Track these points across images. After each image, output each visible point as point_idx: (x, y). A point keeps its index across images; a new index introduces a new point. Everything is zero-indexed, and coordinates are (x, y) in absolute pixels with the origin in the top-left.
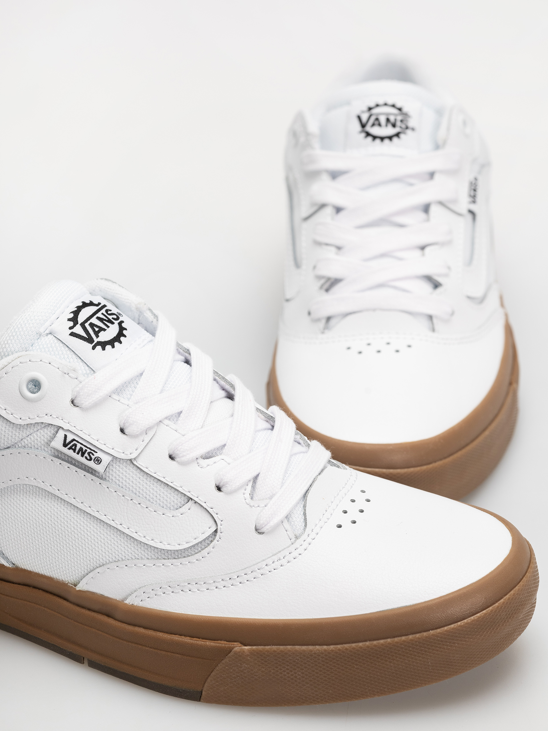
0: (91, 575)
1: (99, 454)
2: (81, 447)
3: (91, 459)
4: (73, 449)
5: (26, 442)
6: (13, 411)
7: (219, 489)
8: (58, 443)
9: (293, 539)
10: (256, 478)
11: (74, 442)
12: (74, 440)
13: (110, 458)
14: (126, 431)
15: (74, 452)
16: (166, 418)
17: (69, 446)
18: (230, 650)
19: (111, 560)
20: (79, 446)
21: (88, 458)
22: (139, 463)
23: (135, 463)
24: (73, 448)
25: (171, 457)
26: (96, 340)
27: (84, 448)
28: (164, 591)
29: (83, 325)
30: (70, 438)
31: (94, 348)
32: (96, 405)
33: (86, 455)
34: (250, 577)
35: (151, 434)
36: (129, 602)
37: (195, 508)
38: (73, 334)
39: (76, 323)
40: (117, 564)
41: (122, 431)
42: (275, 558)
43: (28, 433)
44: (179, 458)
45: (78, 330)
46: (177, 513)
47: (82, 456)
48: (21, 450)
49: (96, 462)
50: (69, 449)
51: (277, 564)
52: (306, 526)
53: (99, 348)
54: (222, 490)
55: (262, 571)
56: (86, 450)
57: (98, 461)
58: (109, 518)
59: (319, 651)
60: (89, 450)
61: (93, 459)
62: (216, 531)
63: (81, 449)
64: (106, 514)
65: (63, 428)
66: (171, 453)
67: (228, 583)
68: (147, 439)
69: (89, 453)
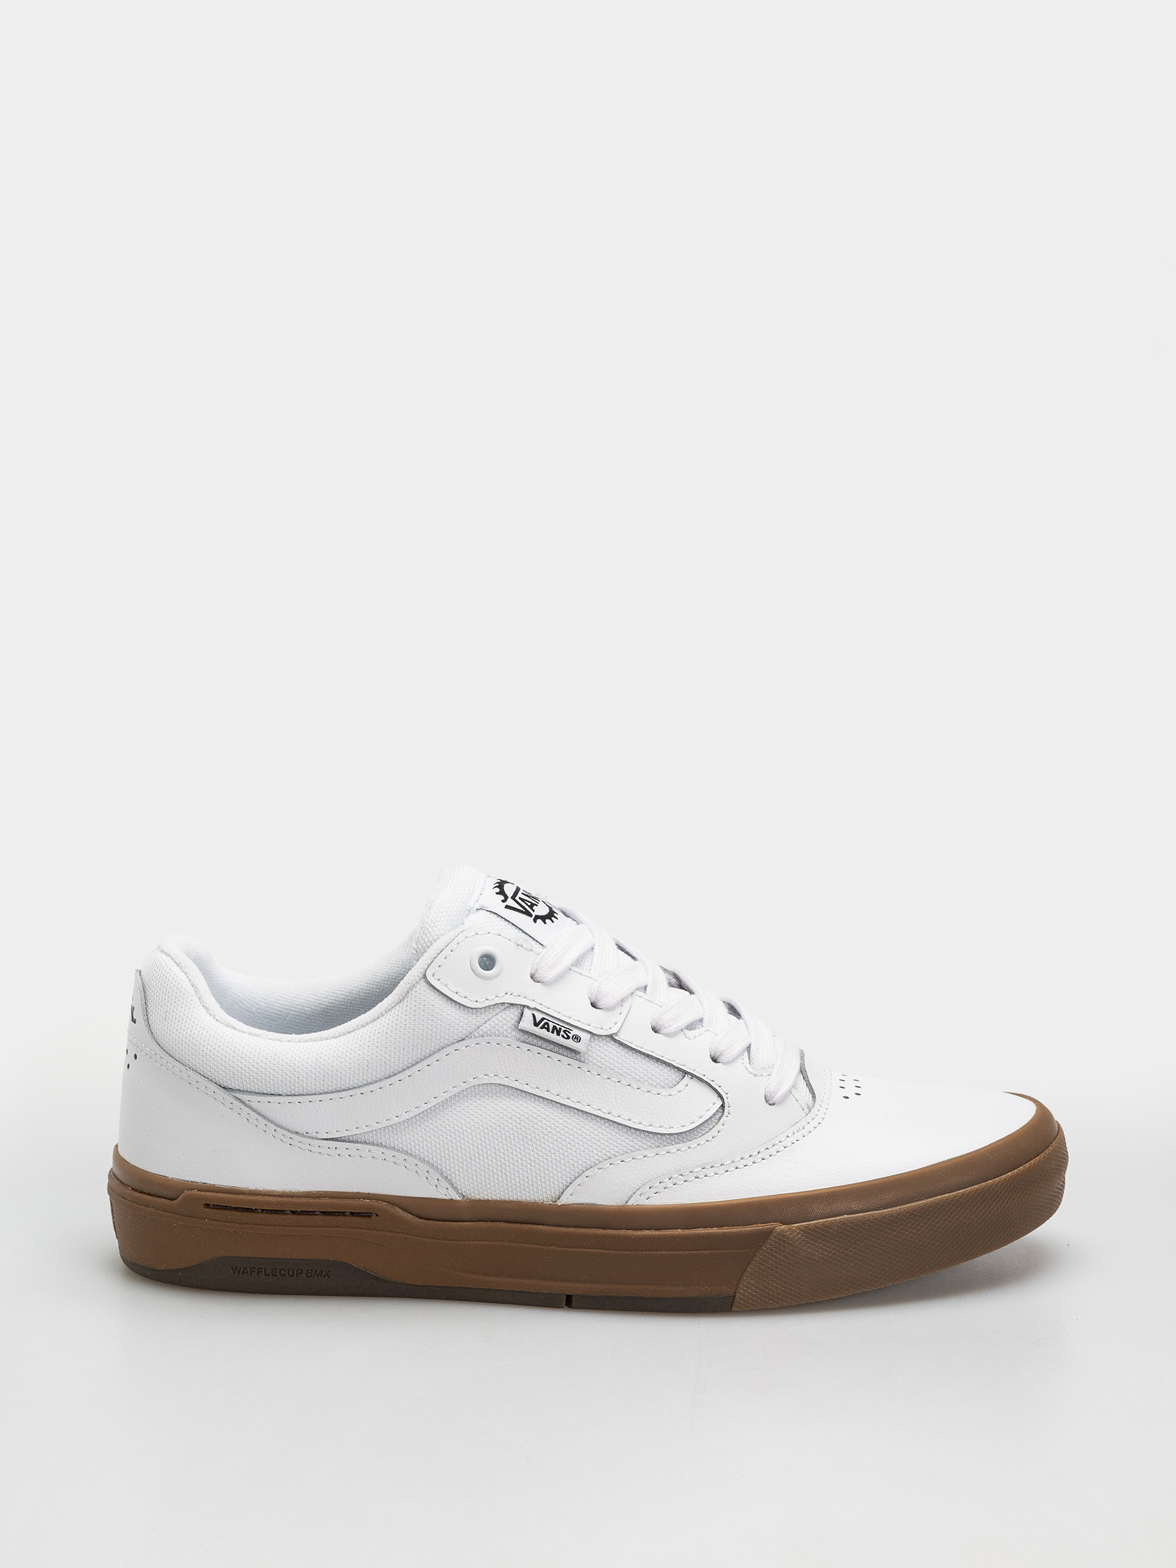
0: (578, 1181)
1: (575, 1032)
2: (554, 1026)
3: (568, 1038)
4: (546, 1028)
5: (485, 1030)
6: (466, 994)
7: (715, 1060)
8: (527, 1024)
9: (807, 1110)
10: (749, 1048)
11: (545, 1021)
12: (543, 1019)
13: (589, 1036)
14: (599, 1004)
15: (548, 1031)
16: (637, 989)
17: (541, 1025)
18: (770, 1232)
19: (601, 1159)
20: (551, 1025)
21: (566, 1036)
22: (620, 1038)
23: (617, 1038)
24: (546, 1026)
25: (655, 1030)
26: (534, 914)
27: (558, 1027)
28: (675, 1181)
29: (513, 898)
30: (539, 1017)
31: (535, 921)
32: (560, 978)
33: (562, 1033)
34: (773, 1151)
35: (627, 1005)
36: (633, 1202)
37: (694, 1084)
38: (507, 907)
39: (506, 897)
40: (611, 1161)
41: (593, 1005)
42: (795, 1128)
43: (487, 1018)
44: (665, 1028)
45: (510, 902)
46: (674, 1091)
47: (558, 1034)
48: (477, 1040)
49: (576, 1040)
50: (542, 1028)
51: (798, 1135)
52: (814, 1097)
53: (539, 921)
54: (718, 1061)
55: (784, 1144)
56: (560, 1029)
57: (577, 1039)
58: (594, 1107)
59: (873, 1216)
60: (563, 1029)
61: (571, 1037)
62: (723, 1106)
63: (554, 1028)
64: (590, 1103)
65: (528, 1007)
66: (654, 1024)
67: (749, 1162)
68: (625, 1011)
69: (564, 1031)
